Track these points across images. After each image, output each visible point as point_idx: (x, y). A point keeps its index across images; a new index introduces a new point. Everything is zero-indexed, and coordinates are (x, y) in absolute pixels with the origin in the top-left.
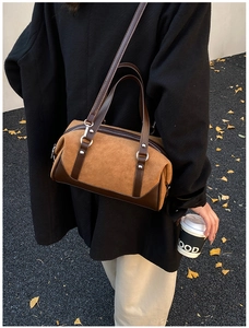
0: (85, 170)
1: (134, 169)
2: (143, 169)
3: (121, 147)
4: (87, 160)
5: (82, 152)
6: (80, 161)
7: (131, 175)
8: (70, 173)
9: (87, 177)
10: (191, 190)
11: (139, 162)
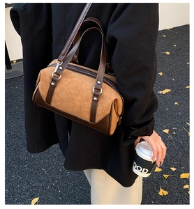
0: (55, 97)
1: (91, 100)
2: (97, 101)
3: (83, 82)
4: (57, 90)
5: (53, 84)
6: (51, 90)
7: (89, 105)
8: (44, 99)
9: (57, 103)
10: (137, 122)
11: (95, 95)
